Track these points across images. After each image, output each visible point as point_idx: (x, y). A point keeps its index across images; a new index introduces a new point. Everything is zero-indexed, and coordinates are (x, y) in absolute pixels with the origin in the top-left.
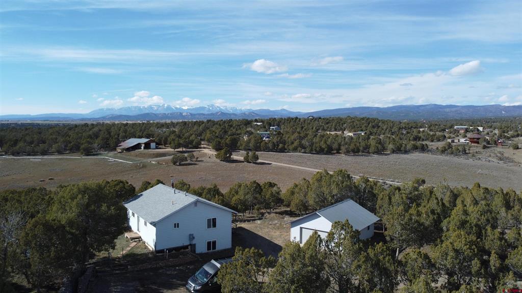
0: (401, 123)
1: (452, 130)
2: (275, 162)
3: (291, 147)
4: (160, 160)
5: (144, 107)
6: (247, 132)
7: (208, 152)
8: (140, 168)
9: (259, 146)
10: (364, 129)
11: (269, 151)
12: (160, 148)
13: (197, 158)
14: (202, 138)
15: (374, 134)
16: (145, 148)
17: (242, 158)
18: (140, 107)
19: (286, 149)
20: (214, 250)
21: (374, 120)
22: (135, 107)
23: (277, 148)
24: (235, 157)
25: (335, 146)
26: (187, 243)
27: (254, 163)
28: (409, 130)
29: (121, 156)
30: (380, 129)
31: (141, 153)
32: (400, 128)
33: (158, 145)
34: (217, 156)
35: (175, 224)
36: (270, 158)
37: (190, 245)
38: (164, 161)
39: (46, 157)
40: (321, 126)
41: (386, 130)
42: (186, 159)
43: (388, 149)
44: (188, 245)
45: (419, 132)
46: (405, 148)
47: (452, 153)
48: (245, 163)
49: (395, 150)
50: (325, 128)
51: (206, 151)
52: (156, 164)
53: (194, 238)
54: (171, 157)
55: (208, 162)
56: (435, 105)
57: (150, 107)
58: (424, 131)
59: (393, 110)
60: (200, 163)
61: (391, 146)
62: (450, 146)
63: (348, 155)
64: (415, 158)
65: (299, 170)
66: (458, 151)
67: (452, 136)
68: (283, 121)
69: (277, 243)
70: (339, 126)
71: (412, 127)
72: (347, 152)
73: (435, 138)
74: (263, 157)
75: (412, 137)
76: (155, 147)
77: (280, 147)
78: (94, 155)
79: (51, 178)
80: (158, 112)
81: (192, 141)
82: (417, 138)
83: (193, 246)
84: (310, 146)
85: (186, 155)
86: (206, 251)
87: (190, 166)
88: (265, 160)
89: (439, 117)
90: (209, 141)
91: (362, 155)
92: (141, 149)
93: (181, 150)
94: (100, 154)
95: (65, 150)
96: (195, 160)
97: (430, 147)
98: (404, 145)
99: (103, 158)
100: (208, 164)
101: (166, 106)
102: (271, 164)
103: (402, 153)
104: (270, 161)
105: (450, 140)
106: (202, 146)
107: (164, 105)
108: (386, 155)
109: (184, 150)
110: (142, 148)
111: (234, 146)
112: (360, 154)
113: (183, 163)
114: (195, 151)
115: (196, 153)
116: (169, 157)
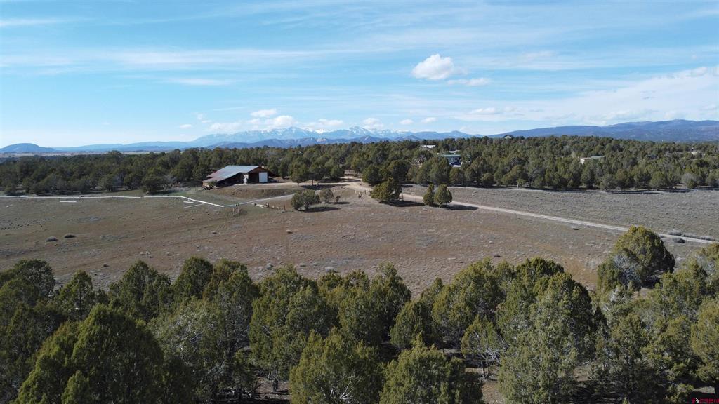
2: (483, 204)
3: (505, 179)
4: (271, 201)
5: (265, 132)
6: (422, 153)
7: (357, 188)
8: (236, 216)
9: (447, 177)
10: (600, 152)
12: (275, 182)
13: (338, 198)
14: (346, 165)
16: (248, 181)
17: (420, 199)
18: (260, 131)
19: (495, 183)
23: (479, 180)
24: (406, 195)
27: (444, 207)
28: (676, 154)
29: (208, 194)
31: (241, 191)
33: (272, 176)
34: (374, 195)
36: (470, 197)
38: (278, 202)
39: (86, 197)
42: (317, 200)
43: (683, 181)
48: (427, 206)
49: (698, 182)
51: (353, 186)
52: (264, 209)
54: (290, 197)
55: (357, 206)
56: (683, 121)
59: (617, 130)
60: (343, 207)
63: (613, 192)
72: (610, 188)
74: (459, 196)
76: (266, 181)
77: (483, 179)
80: (283, 138)
81: (329, 169)
84: (540, 175)
85: (318, 192)
87: (327, 212)
88: (464, 201)
90: (358, 169)
92: (243, 183)
93: (310, 184)
94: (174, 191)
95: (122, 185)
96: (333, 201)
99: (177, 198)
100: (357, 208)
101: (294, 129)
104: (472, 203)
106: (346, 177)
108: (680, 191)
109: (315, 183)
110: (245, 180)
111: (401, 177)
112: (634, 189)
113: (312, 206)
114: (334, 186)
115: (336, 189)
116: (288, 196)
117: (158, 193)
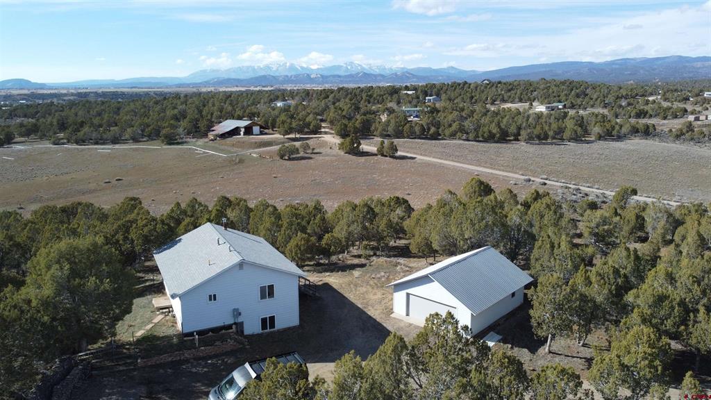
0: (620, 88)
1: (699, 98)
2: (421, 155)
3: (447, 132)
4: (263, 151)
5: (259, 67)
6: (387, 109)
7: (330, 139)
8: (236, 164)
9: (402, 130)
10: (563, 98)
11: (415, 138)
12: (266, 134)
13: (313, 149)
14: (324, 118)
15: (577, 107)
16: (245, 134)
17: (374, 149)
18: (254, 67)
19: (440, 135)
20: (272, 330)
21: (580, 84)
22: (248, 67)
23: (428, 132)
24: (366, 146)
25: (513, 129)
26: (230, 321)
27: (391, 157)
28: (632, 100)
29: (213, 145)
30: (587, 99)
31: (239, 142)
32: (618, 97)
33: (264, 128)
34: (341, 146)
35: (210, 296)
36: (415, 148)
37: (235, 323)
38: (268, 152)
39: (117, 146)
40: (499, 95)
41: (596, 100)
42: (297, 151)
43: (593, 132)
44: (232, 324)
45: (647, 102)
46: (618, 132)
47: (692, 139)
48: (379, 156)
49: (603, 135)
50: (506, 98)
51: (328, 138)
52: (257, 158)
53: (240, 314)
54: (276, 148)
55: (328, 155)
56: (680, 57)
57: (268, 67)
58: (654, 102)
59: (614, 66)
60: (317, 157)
61: (597, 130)
62: (690, 127)
63: (531, 144)
64: (632, 148)
65: (455, 168)
66: (703, 135)
67: (698, 108)
68: (445, 88)
69: (372, 315)
70: (527, 94)
71: (637, 95)
72: (530, 139)
73: (670, 113)
74: (405, 147)
75: (634, 111)
76: (259, 133)
77: (431, 133)
78: (178, 144)
79: (118, 178)
80: (277, 74)
81: (309, 124)
82: (641, 113)
83: (240, 326)
84: (475, 130)
85: (297, 144)
86: (261, 331)
87: (303, 161)
88: (408, 152)
89: (685, 75)
90: (332, 122)
91: (552, 144)
92: (240, 135)
93: (294, 136)
94: (186, 142)
95: (143, 136)
96: (310, 151)
97: (659, 129)
98: (617, 127)
99: (190, 149)
100: (327, 158)
101: (288, 64)
102: (414, 158)
103: (613, 140)
104: (414, 153)
105: (691, 118)
106: (323, 130)
107: (286, 63)
108: (588, 142)
109: (297, 136)
110: (242, 133)
111: (366, 131)
112: (549, 141)
113: (294, 156)
114: (312, 138)
115: (313, 141)
116: (275, 147)
117: (173, 144)
